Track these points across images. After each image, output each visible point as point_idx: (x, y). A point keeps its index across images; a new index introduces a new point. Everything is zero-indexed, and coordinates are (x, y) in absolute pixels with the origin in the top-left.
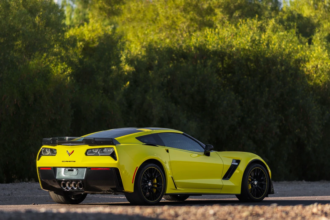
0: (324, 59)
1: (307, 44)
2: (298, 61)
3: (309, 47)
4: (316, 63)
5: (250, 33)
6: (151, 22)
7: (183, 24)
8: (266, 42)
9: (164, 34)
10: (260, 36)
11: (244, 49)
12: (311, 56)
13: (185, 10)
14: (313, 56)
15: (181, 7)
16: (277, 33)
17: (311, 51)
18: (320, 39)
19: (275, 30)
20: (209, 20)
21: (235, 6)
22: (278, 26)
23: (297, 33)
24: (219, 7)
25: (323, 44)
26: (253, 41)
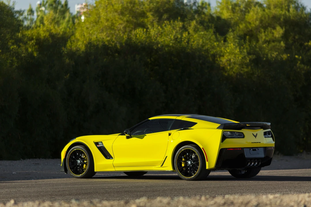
0: (235, 54)
1: (222, 42)
2: (214, 56)
3: (224, 44)
4: (229, 57)
5: (173, 32)
6: (94, 24)
7: (120, 26)
8: (186, 40)
9: (105, 34)
10: (182, 35)
11: (168, 46)
12: (225, 51)
13: (122, 13)
14: (227, 51)
15: (119, 11)
16: (198, 32)
17: (226, 47)
18: (233, 37)
19: (196, 30)
20: (143, 22)
21: (163, 10)
22: (198, 26)
23: (214, 32)
24: (150, 11)
25: (236, 42)
26: (176, 39)
